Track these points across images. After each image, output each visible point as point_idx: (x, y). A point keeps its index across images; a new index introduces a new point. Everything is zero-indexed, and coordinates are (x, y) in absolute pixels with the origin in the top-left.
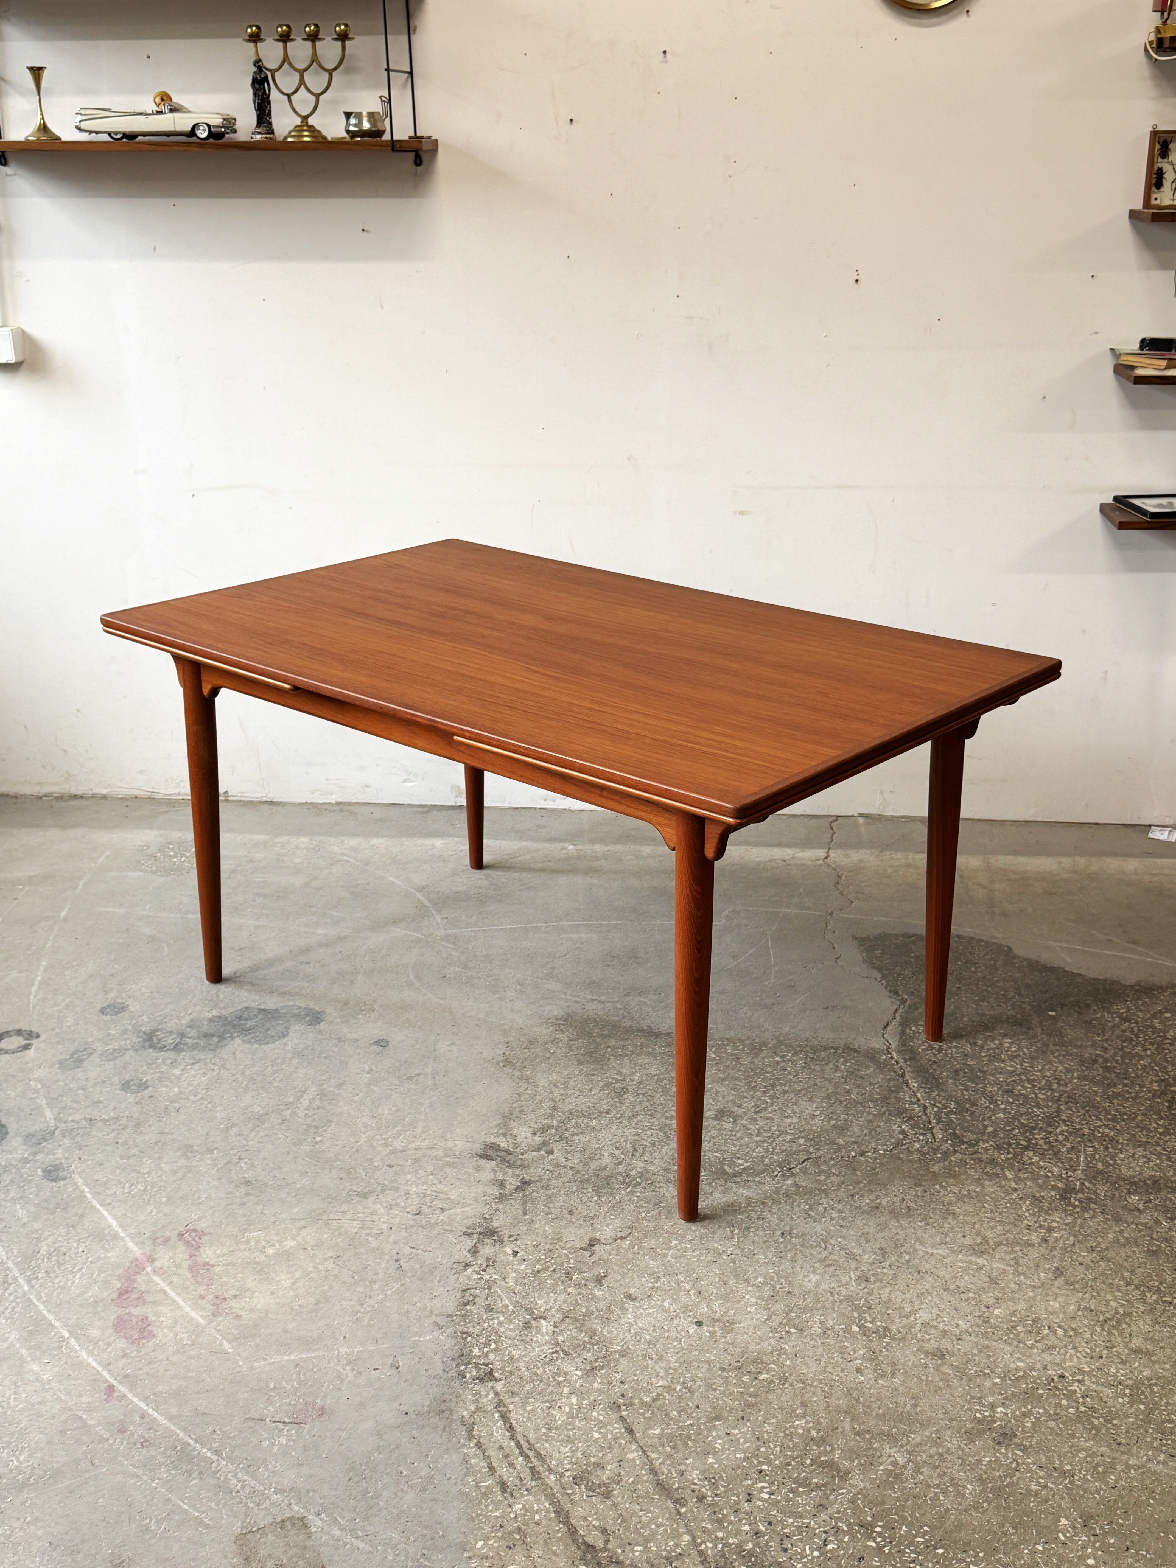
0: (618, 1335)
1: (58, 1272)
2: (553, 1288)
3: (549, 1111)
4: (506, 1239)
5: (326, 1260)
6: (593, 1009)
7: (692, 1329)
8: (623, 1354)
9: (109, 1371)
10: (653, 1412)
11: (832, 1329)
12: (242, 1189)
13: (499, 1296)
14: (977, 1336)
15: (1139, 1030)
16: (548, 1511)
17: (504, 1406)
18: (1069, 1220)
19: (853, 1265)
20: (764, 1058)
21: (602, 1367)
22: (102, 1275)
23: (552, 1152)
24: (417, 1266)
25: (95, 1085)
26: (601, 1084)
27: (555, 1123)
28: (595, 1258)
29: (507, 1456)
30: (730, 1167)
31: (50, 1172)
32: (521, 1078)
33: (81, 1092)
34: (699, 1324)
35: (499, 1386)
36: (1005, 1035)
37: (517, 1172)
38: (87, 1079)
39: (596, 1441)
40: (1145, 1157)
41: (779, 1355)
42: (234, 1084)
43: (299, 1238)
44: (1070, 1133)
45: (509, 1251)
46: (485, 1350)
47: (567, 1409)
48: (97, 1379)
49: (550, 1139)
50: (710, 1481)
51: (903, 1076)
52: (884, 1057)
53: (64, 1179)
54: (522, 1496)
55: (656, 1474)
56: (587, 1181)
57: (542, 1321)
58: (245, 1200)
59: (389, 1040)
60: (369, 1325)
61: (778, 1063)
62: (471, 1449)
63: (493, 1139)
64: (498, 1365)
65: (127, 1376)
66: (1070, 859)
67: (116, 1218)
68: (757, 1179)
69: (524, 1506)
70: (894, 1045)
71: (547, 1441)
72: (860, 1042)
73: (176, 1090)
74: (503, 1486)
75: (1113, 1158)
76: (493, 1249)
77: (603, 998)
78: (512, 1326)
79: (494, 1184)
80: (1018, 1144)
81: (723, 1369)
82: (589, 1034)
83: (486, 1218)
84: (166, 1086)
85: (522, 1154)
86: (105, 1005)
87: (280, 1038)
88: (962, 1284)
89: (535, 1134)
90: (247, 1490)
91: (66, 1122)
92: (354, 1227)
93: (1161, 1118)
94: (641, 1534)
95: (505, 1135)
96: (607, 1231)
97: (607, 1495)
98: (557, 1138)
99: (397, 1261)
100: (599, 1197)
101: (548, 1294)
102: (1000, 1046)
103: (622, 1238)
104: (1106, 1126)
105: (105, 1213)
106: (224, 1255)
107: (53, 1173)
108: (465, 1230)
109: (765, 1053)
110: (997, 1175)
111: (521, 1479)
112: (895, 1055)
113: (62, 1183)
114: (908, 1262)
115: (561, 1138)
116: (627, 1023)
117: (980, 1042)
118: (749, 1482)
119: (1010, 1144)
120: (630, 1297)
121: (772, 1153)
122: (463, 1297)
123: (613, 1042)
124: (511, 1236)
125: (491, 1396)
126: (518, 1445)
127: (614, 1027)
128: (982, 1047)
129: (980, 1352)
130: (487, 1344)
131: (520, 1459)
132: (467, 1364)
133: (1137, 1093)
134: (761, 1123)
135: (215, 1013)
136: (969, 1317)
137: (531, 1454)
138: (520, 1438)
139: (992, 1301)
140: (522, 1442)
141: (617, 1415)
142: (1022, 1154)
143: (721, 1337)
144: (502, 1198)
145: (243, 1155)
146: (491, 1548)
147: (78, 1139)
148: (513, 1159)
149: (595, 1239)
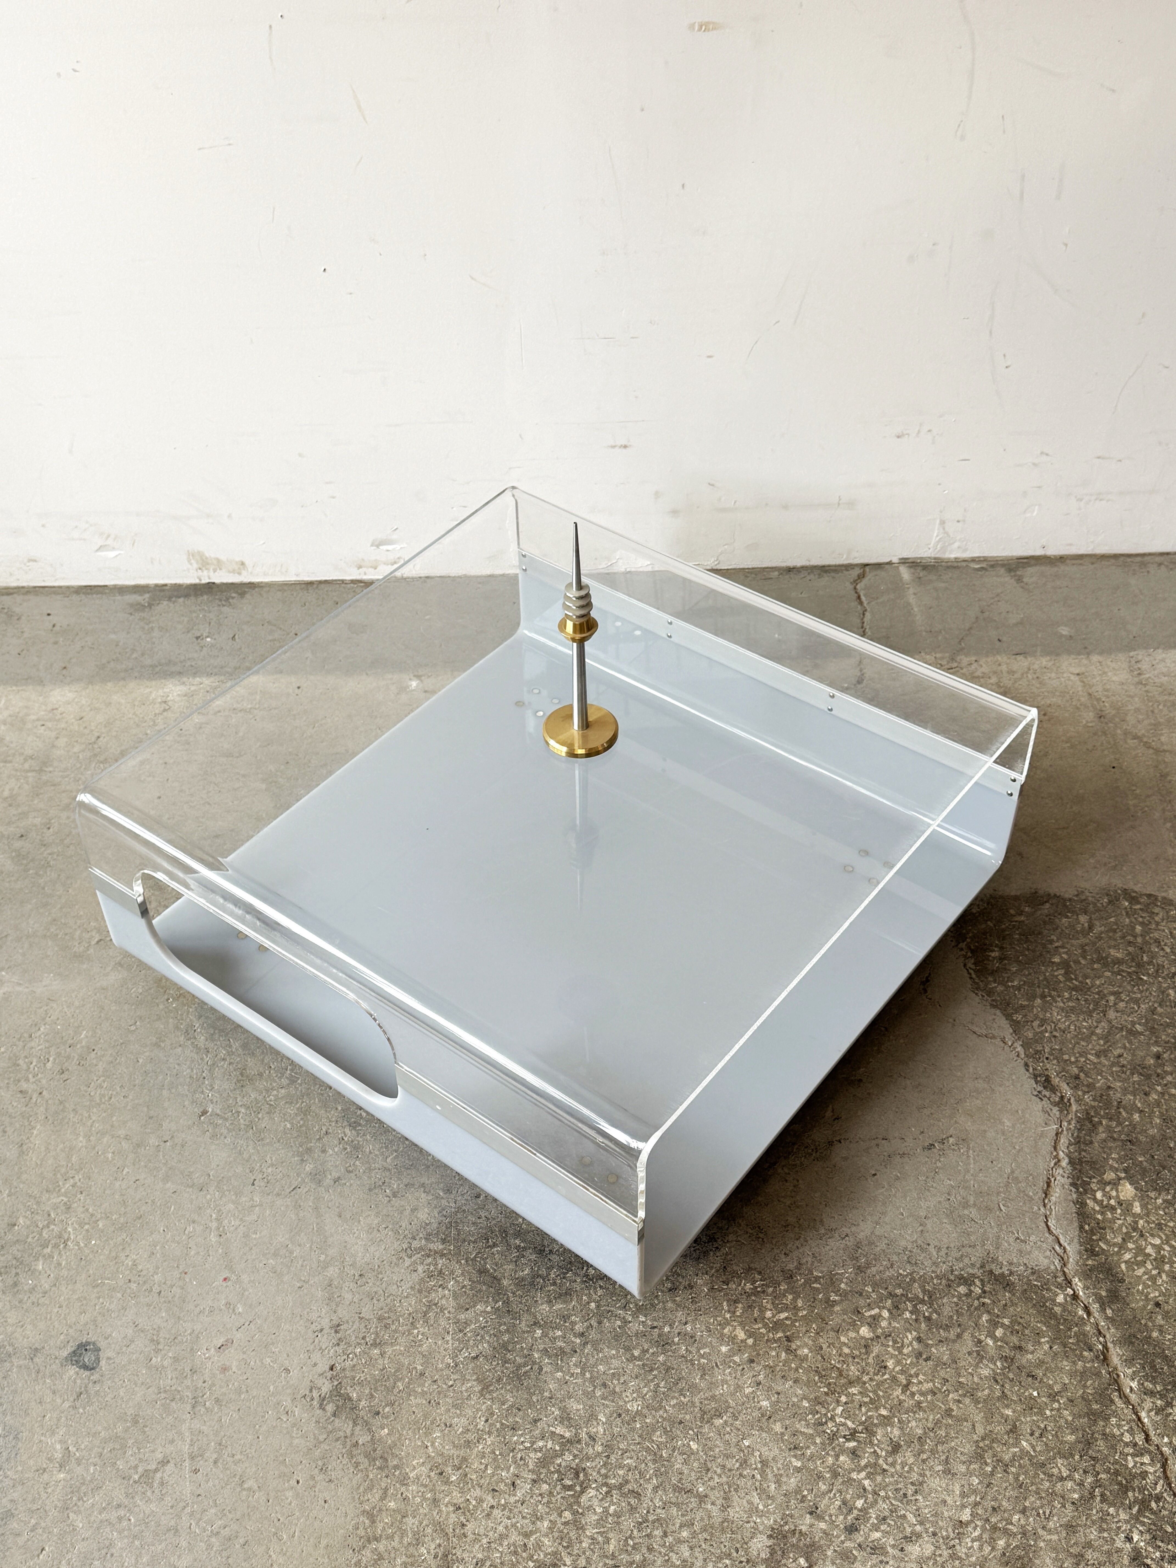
20: (838, 1332)
51: (1106, 1358)
52: (1060, 1299)
59: (102, 1344)
70: (1073, 1250)
72: (1008, 1250)
109: (837, 1315)
112: (1079, 1287)
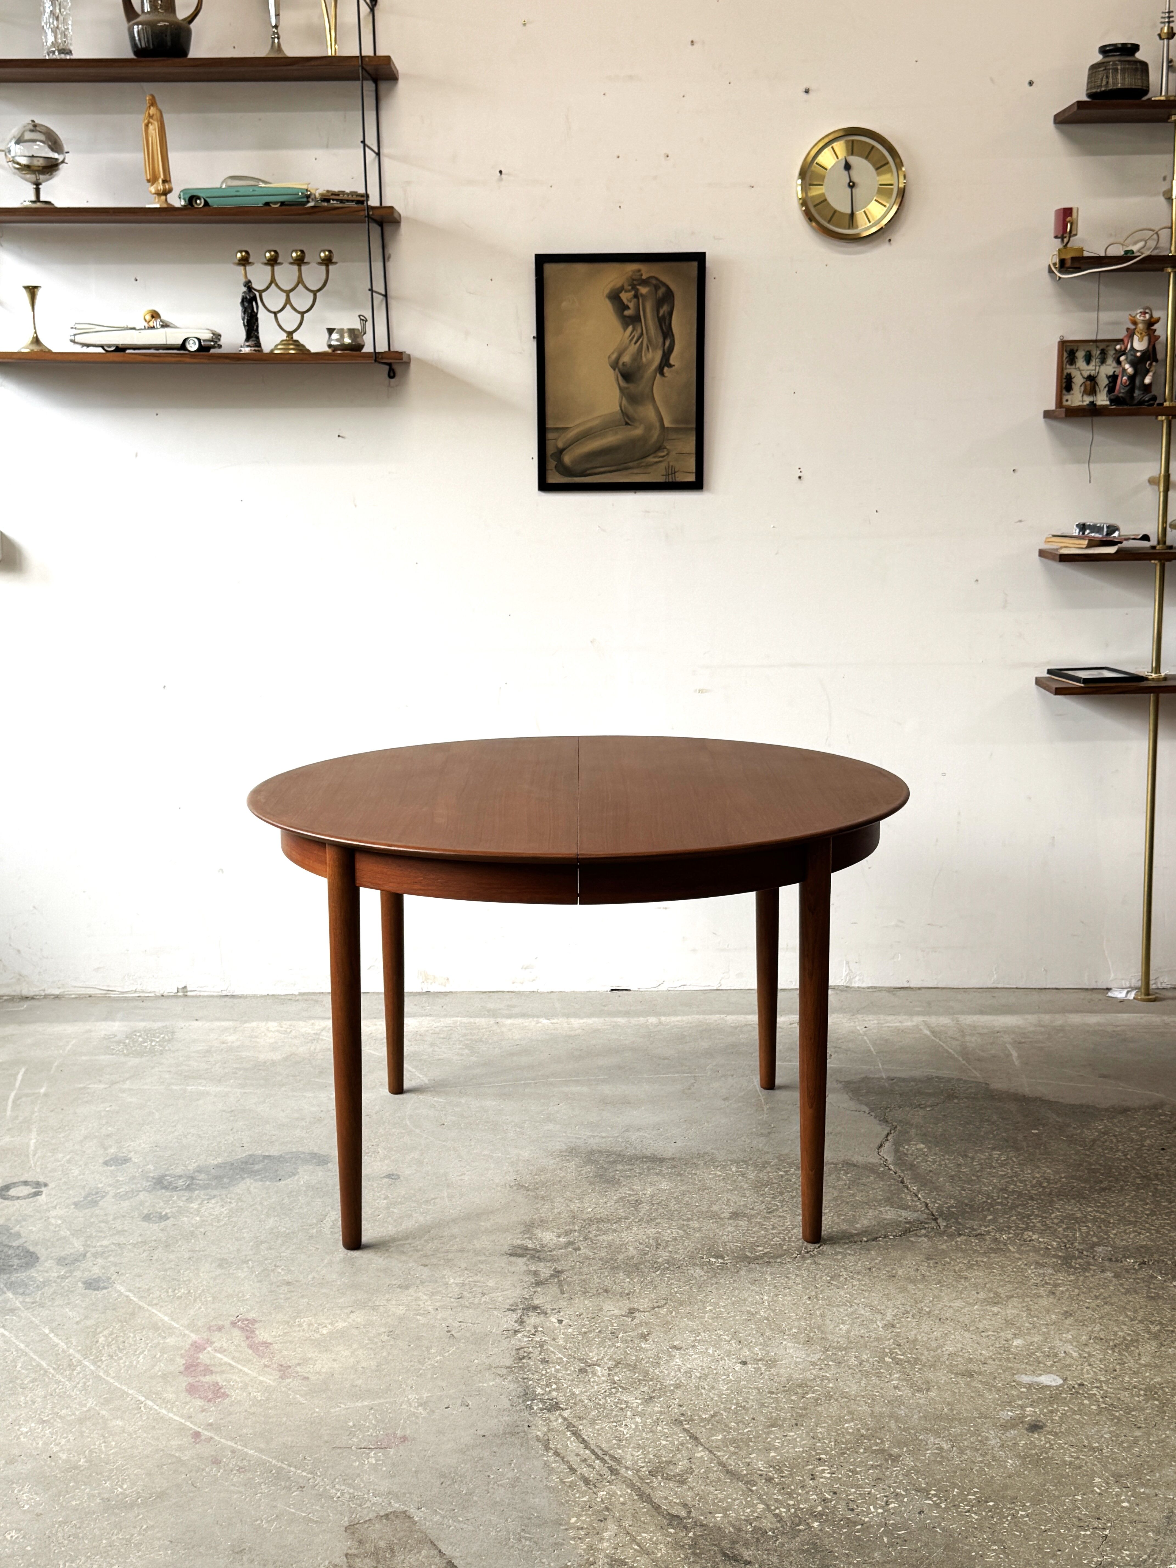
0: (669, 1374)
1: (120, 1355)
2: (602, 1344)
3: (569, 1220)
4: (549, 1312)
5: (379, 1334)
6: (594, 1143)
7: (738, 1367)
8: (678, 1386)
9: (191, 1422)
10: (713, 1424)
11: (867, 1361)
12: (285, 1288)
13: (552, 1352)
14: (1000, 1361)
15: (1118, 1141)
16: (631, 1495)
17: (574, 1426)
18: (1072, 1278)
19: (879, 1317)
20: (768, 1172)
21: (660, 1397)
22: (166, 1356)
23: (579, 1249)
24: (468, 1335)
25: (115, 1219)
26: (615, 1198)
27: (577, 1228)
28: (637, 1321)
29: (585, 1460)
30: (752, 1253)
31: (90, 1284)
32: (536, 1197)
33: (103, 1225)
34: (744, 1363)
35: (566, 1414)
36: (993, 1149)
37: (549, 1264)
38: (106, 1215)
39: (664, 1446)
40: (1134, 1231)
41: (822, 1380)
42: (255, 1212)
43: (350, 1320)
44: (1065, 1218)
45: (554, 1319)
46: (548, 1389)
47: (633, 1426)
48: (182, 1429)
49: (575, 1240)
50: (774, 1467)
51: (902, 1182)
52: (882, 1169)
53: (105, 1288)
54: (604, 1486)
55: (724, 1466)
56: (618, 1267)
57: (597, 1367)
58: (289, 1295)
59: (400, 1174)
60: (432, 1377)
61: (782, 1176)
62: (550, 1457)
63: (519, 1242)
64: (561, 1399)
65: (211, 1425)
66: (1036, 1016)
67: (166, 1314)
68: (779, 1260)
69: (608, 1493)
70: (890, 1160)
71: (619, 1449)
72: (858, 1159)
73: (198, 1219)
74: (586, 1481)
75: (1106, 1233)
76: (538, 1320)
77: (604, 1134)
78: (569, 1372)
79: (528, 1274)
80: (1017, 1227)
81: (772, 1393)
82: (596, 1162)
83: (526, 1298)
84: (187, 1217)
85: (550, 1251)
86: (107, 1158)
87: (290, 1177)
88: (981, 1326)
89: (559, 1237)
90: (347, 1496)
91: (95, 1247)
92: (401, 1310)
93: (1147, 1204)
94: (719, 1506)
95: (530, 1239)
96: (643, 1303)
97: (683, 1482)
98: (581, 1238)
99: (448, 1332)
100: (631, 1279)
101: (598, 1349)
102: (990, 1157)
103: (658, 1307)
104: (1097, 1211)
105: (154, 1311)
106: (279, 1336)
107: (92, 1285)
108: (508, 1307)
109: (769, 1169)
110: (1001, 1249)
111: (601, 1475)
112: (892, 1167)
113: (105, 1291)
114: (929, 1313)
115: (586, 1239)
116: (631, 1152)
117: (970, 1155)
118: (811, 1467)
119: (1010, 1228)
120: (675, 1347)
121: (789, 1241)
122: (518, 1354)
123: (620, 1167)
124: (553, 1310)
125: (560, 1420)
126: (593, 1452)
127: (619, 1155)
128: (973, 1158)
129: (1004, 1371)
130: (549, 1385)
131: (598, 1462)
132: (533, 1400)
133: (1122, 1187)
134: (774, 1220)
135: (219, 1160)
136: (991, 1348)
137: (607, 1458)
138: (593, 1447)
139: (1010, 1336)
140: (596, 1450)
141: (681, 1428)
142: (1022, 1234)
143: (765, 1370)
144: (538, 1283)
145: (278, 1264)
146: (584, 1522)
147: (111, 1259)
148: (542, 1255)
149: (634, 1309)
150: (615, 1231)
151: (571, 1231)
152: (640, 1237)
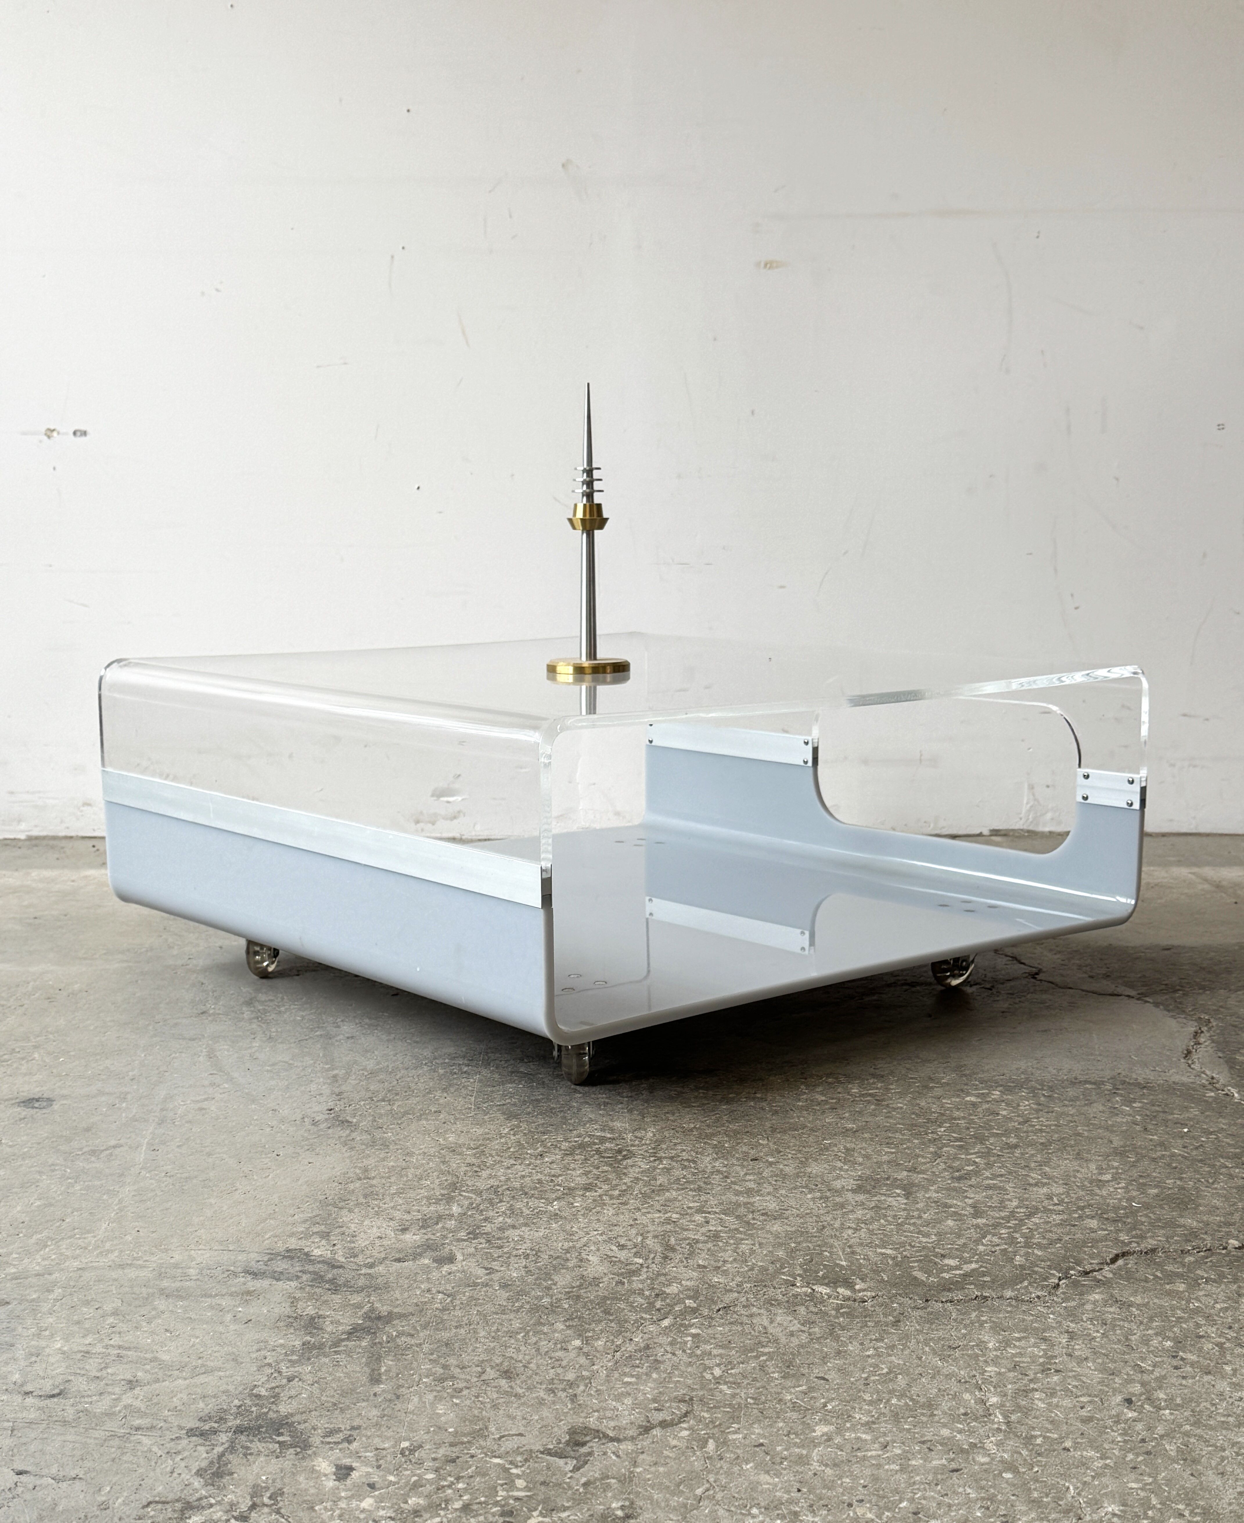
3: (438, 1192)
4: (316, 1440)
20: (938, 1098)
23: (451, 1259)
30: (929, 1274)
32: (370, 1144)
37: (356, 1299)
45: (324, 1466)
49: (445, 1237)
52: (1210, 1095)
56: (550, 1308)
59: (57, 1098)
63: (293, 1243)
68: (1009, 1293)
70: (1222, 1077)
72: (1145, 1074)
76: (274, 1465)
79: (289, 1325)
83: (258, 1396)
85: (371, 1266)
89: (404, 1230)
95: (324, 1235)
96: (618, 1411)
98: (462, 1234)
103: (665, 1424)
108: (193, 1424)
109: (937, 1092)
112: (1232, 1091)
115: (473, 1235)
124: (331, 1433)
134: (975, 1195)
144: (309, 1351)
148: (344, 1275)
149: (586, 1430)
150: (556, 1216)
151: (440, 1218)
152: (619, 1230)
